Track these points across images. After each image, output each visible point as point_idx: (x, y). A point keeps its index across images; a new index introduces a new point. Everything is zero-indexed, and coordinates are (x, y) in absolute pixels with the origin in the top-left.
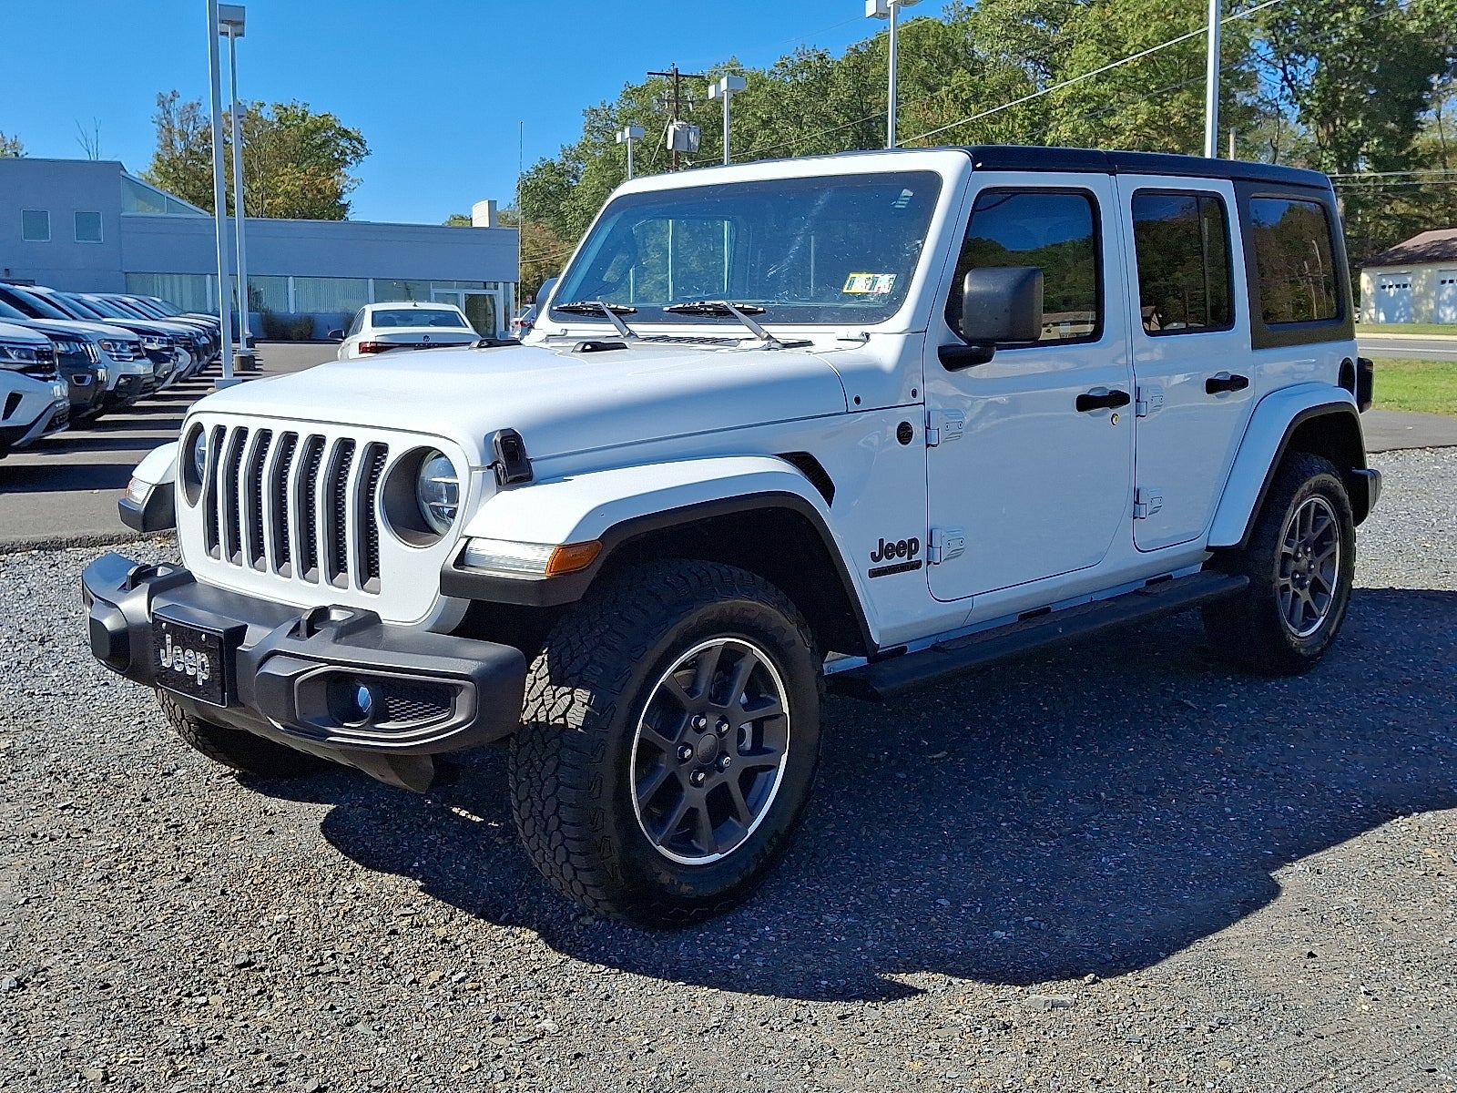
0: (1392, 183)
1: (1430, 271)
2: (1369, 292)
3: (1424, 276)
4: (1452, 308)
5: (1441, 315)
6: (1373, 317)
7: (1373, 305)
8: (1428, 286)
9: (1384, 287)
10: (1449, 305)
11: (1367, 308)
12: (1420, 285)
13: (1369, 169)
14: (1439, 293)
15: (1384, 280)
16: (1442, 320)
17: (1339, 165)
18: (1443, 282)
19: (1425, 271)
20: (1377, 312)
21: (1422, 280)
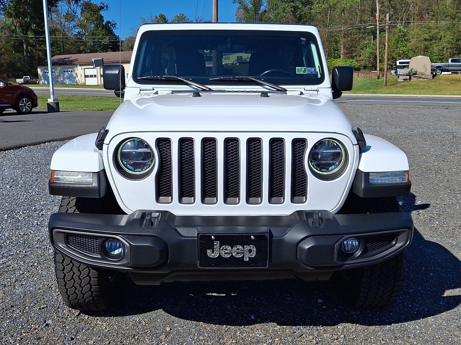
0: (41, 39)
1: (60, 68)
2: (41, 75)
3: (58, 70)
4: (68, 80)
5: (65, 82)
6: (43, 82)
7: (42, 78)
8: (60, 73)
9: (46, 73)
10: (67, 79)
11: (41, 80)
12: (57, 72)
13: (32, 34)
14: (64, 75)
15: (45, 71)
16: (66, 83)
17: (23, 33)
18: (64, 71)
19: (58, 68)
20: (45, 81)
21: (58, 71)
